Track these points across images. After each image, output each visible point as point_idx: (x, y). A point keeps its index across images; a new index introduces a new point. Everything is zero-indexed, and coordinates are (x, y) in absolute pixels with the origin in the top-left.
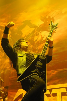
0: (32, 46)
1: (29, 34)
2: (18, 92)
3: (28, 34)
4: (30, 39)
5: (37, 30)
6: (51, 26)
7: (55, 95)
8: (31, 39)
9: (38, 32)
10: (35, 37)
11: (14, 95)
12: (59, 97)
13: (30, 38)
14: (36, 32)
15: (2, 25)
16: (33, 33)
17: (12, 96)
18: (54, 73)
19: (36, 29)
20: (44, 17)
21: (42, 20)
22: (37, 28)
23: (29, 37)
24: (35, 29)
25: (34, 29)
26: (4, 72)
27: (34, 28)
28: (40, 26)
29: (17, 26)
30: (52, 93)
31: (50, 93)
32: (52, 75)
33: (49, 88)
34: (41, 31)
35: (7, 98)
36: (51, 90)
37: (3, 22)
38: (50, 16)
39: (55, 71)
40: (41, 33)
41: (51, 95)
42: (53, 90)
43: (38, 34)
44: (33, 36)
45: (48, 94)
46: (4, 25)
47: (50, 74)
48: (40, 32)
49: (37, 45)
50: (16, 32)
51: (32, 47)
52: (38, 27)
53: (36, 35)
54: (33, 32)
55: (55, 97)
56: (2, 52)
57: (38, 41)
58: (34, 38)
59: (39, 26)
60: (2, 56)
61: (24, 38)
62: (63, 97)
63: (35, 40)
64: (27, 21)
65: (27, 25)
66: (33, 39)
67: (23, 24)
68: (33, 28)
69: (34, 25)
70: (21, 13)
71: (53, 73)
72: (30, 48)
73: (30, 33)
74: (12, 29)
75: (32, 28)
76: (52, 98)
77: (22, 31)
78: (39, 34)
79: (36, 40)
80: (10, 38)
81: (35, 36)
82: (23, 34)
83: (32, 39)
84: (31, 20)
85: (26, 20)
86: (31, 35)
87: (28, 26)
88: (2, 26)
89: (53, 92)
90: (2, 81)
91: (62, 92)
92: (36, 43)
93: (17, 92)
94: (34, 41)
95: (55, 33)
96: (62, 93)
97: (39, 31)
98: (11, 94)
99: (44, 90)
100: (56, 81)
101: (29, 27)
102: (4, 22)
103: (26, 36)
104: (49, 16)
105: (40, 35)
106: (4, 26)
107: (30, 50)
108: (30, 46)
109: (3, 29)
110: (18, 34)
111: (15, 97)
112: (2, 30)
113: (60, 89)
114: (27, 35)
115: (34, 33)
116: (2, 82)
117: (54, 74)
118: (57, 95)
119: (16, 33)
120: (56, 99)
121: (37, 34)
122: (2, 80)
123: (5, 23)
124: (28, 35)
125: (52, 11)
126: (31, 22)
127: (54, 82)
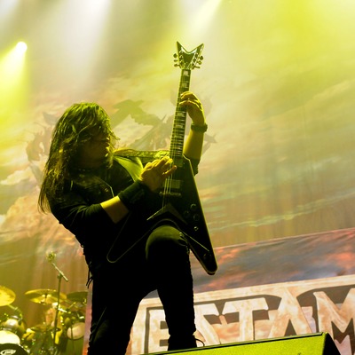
1: (136, 141)
3: (133, 141)
7: (234, 318)
12: (247, 323)
14: (156, 138)
19: (158, 128)
24: (155, 127)
25: (149, 127)
27: (152, 124)
28: (171, 119)
30: (224, 313)
31: (217, 314)
32: (225, 259)
36: (220, 304)
41: (223, 319)
42: (226, 303)
45: (213, 316)
52: (165, 121)
53: (158, 148)
55: (234, 323)
59: (166, 119)
62: (258, 322)
65: (130, 116)
67: (117, 110)
68: (147, 126)
69: (150, 115)
71: (228, 255)
76: (224, 326)
81: (155, 148)
84: (142, 102)
89: (229, 308)
90: (61, 276)
91: (256, 309)
96: (254, 312)
100: (238, 278)
113: (250, 300)
114: (128, 145)
117: (228, 258)
118: (241, 317)
120: (238, 330)
121: (162, 143)
122: (62, 274)
124: (132, 145)
126: (141, 106)
127: (231, 279)
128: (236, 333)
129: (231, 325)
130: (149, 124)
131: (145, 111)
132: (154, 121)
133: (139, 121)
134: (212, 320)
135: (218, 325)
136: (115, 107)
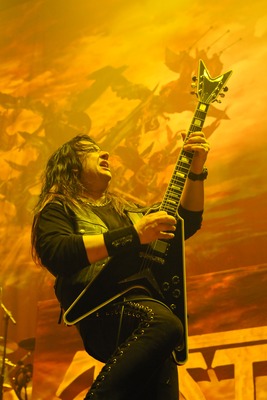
0: (129, 174)
1: (119, 123)
2: (73, 363)
3: (114, 123)
4: (122, 143)
5: (151, 108)
6: (201, 86)
7: (227, 372)
8: (126, 143)
9: (155, 116)
10: (143, 135)
11: (60, 376)
12: (246, 380)
13: (124, 140)
14: (145, 117)
15: (6, 87)
16: (136, 121)
17: (50, 379)
18: (223, 285)
19: (148, 102)
20: (178, 53)
21: (173, 67)
22: (150, 99)
23: (116, 139)
24: (143, 102)
25: (136, 103)
26: (17, 282)
27: (139, 98)
28: (164, 89)
29: (69, 93)
30: (214, 365)
31: (205, 367)
32: (216, 290)
33: (204, 343)
34: (169, 112)
35: (29, 389)
36: (208, 353)
37: (11, 76)
38: (203, 51)
39: (225, 275)
40: (168, 119)
41: (212, 374)
42: (217, 352)
43: (156, 122)
44: (135, 133)
45: (200, 370)
46: (15, 87)
47: (207, 288)
48: (163, 116)
49: (151, 171)
50: (64, 116)
51: (133, 178)
52: (157, 93)
53: (147, 130)
54: (136, 115)
55: (228, 381)
56: (6, 202)
57: (157, 154)
58: (139, 139)
59: (159, 89)
60: (6, 215)
61: (99, 139)
62: (260, 379)
63: (141, 150)
64: (108, 69)
65: (109, 89)
66: (136, 142)
67: (93, 81)
68: (133, 101)
69: (137, 86)
70: (85, 39)
71: (219, 285)
72: (123, 183)
73: (121, 119)
74: (47, 105)
75: (130, 99)
76: (214, 384)
77: (89, 112)
78: (157, 125)
79: (149, 149)
80: (41, 143)
81: (143, 130)
82: (94, 125)
83: (131, 144)
84: (124, 68)
85: (104, 64)
86: (128, 129)
87: (114, 90)
88: (5, 95)
89: (221, 359)
90: (8, 317)
91: (258, 360)
92: (146, 161)
93: (69, 361)
94: (137, 153)
95: (227, 118)
96: (255, 365)
97: (161, 111)
98: (48, 372)
99: (177, 353)
100: (233, 316)
101: (118, 95)
102: (16, 75)
103: (108, 134)
104: (200, 49)
105: (162, 127)
106: (14, 93)
107: (125, 188)
108: (123, 174)
109: (10, 105)
110: (70, 126)
111: (61, 382)
112: (8, 108)
113: (248, 347)
114: (108, 129)
115: (140, 121)
116: (7, 324)
117: (220, 288)
118: (237, 372)
119: (66, 123)
120: (233, 390)
121: (152, 123)
122: (9, 314)
123: (20, 81)
124: (112, 129)
125: (211, 28)
126: (124, 74)
127: (223, 318)
128: (229, 394)
129: (224, 383)
130: (135, 98)
131: (129, 80)
132: (143, 93)
133: (122, 94)
134: (198, 375)
135: (206, 384)
136: (90, 77)
